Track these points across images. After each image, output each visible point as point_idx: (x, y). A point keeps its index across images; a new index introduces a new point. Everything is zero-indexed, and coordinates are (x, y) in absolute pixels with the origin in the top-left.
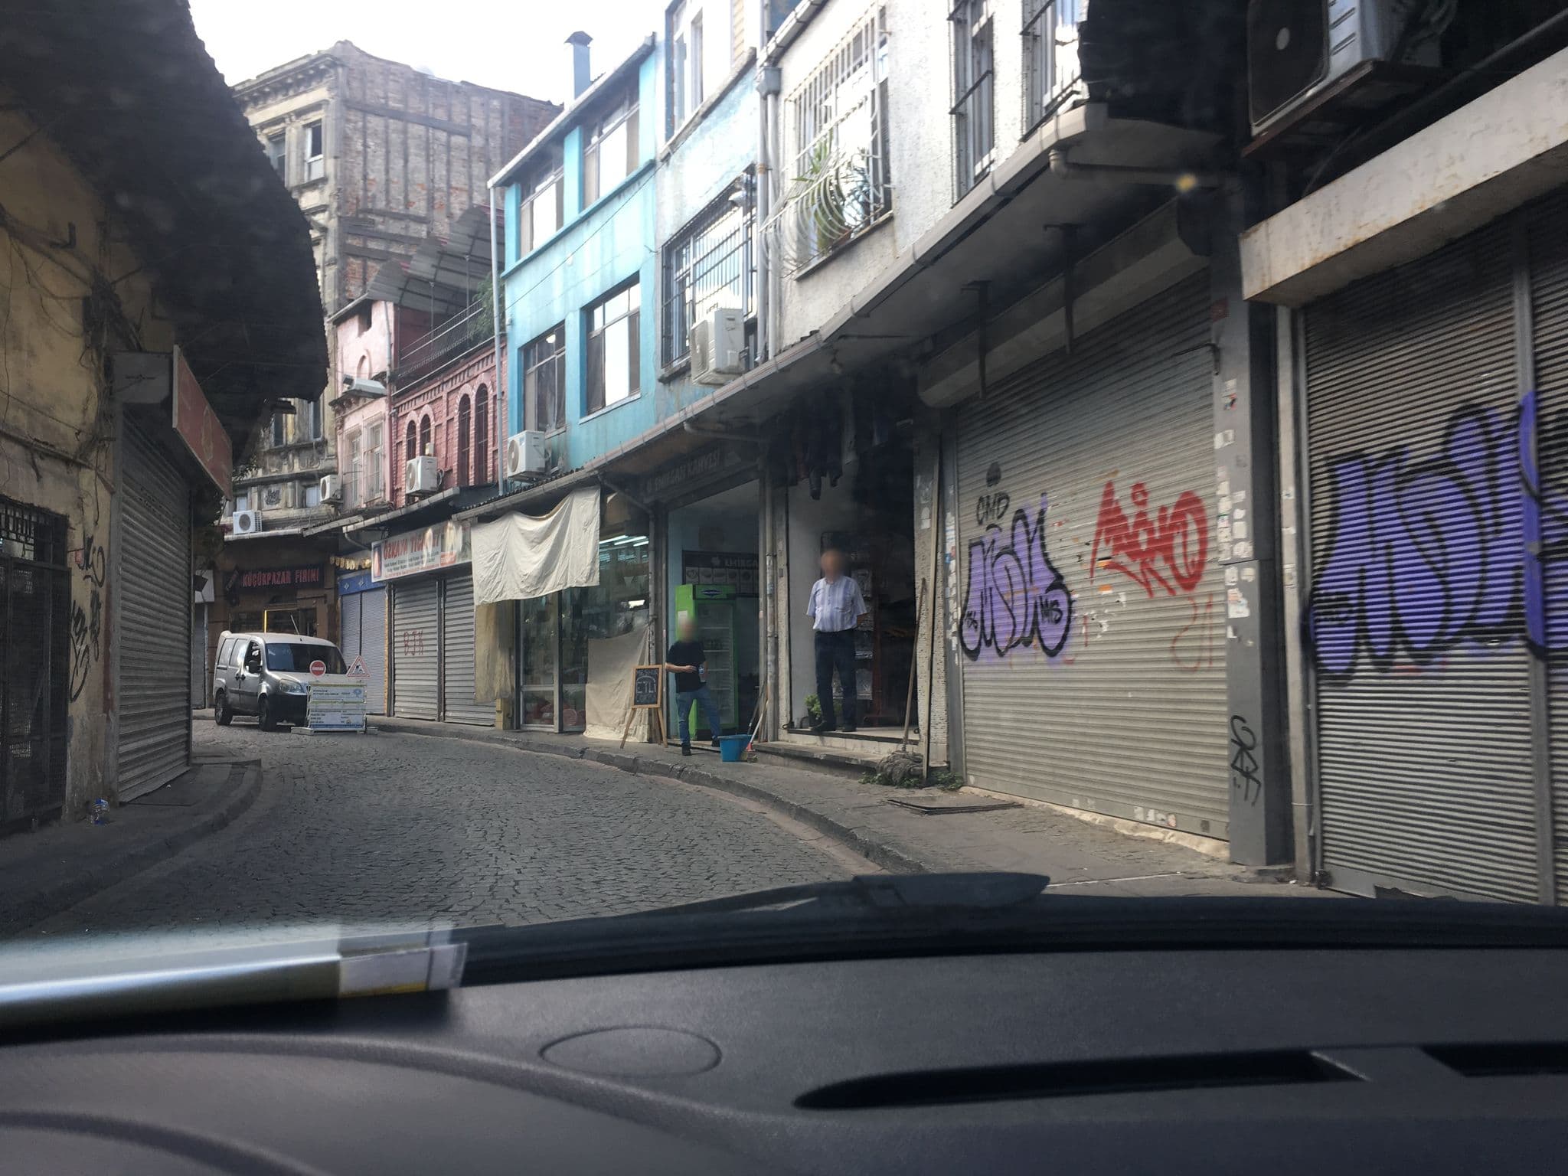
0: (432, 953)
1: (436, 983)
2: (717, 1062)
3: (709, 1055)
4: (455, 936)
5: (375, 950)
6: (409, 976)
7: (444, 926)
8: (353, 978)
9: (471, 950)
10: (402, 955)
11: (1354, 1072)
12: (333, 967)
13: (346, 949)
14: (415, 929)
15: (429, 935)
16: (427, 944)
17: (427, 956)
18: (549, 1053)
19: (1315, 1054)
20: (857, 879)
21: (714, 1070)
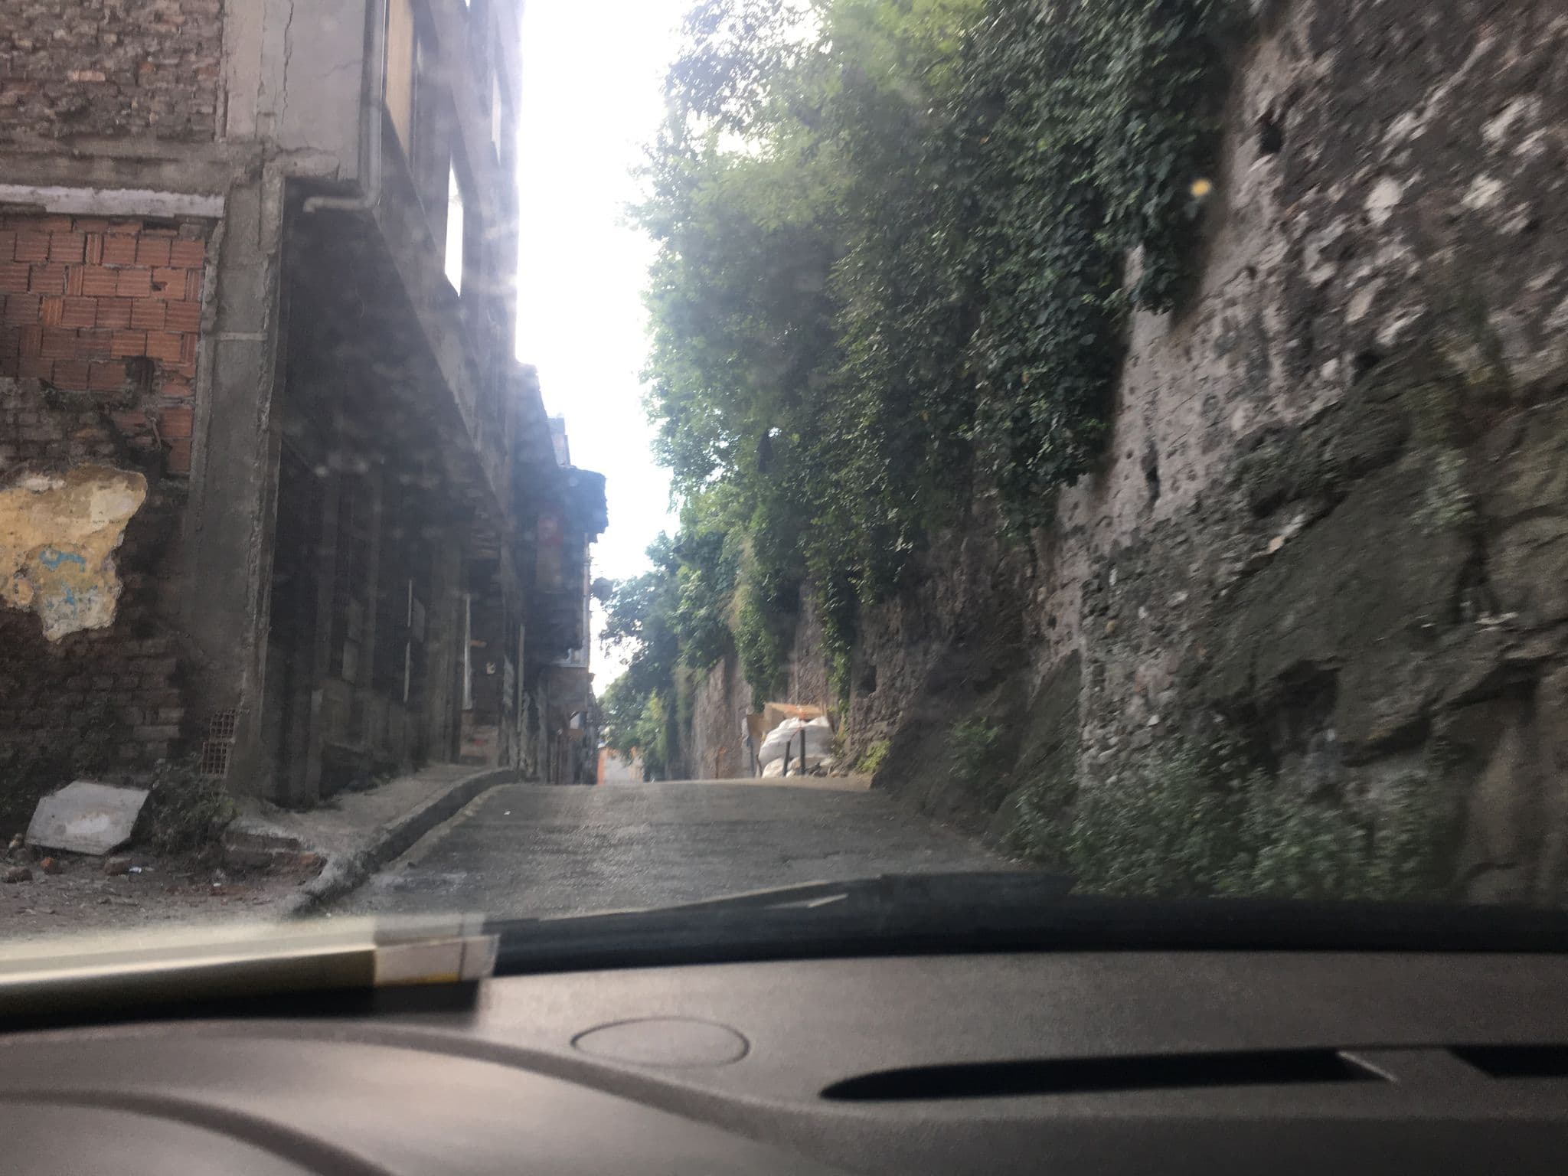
0: (464, 946)
1: (468, 973)
2: (745, 1052)
3: (737, 1047)
4: (488, 928)
5: (409, 941)
6: (442, 968)
7: (477, 918)
8: (388, 969)
9: (503, 942)
10: (433, 947)
11: (1381, 1072)
12: (367, 958)
13: (382, 939)
14: (449, 919)
15: (462, 926)
16: (460, 934)
17: (459, 949)
18: (581, 1042)
19: (1344, 1054)
20: (885, 877)
21: (740, 1062)
